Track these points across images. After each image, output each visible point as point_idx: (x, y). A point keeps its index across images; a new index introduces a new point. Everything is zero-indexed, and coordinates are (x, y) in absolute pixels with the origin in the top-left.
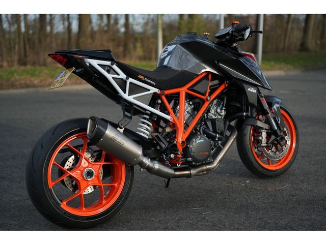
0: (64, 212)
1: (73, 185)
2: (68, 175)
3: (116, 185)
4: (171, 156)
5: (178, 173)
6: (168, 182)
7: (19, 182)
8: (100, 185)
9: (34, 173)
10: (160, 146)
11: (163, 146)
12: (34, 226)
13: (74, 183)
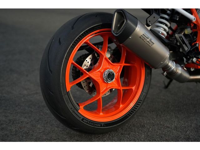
0: (82, 117)
1: (89, 87)
2: (88, 76)
3: (134, 88)
4: (194, 60)
5: (192, 77)
6: (169, 84)
7: (27, 76)
8: (119, 88)
9: (50, 73)
10: (183, 49)
11: (186, 49)
12: (45, 125)
13: (91, 85)
